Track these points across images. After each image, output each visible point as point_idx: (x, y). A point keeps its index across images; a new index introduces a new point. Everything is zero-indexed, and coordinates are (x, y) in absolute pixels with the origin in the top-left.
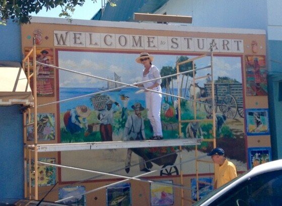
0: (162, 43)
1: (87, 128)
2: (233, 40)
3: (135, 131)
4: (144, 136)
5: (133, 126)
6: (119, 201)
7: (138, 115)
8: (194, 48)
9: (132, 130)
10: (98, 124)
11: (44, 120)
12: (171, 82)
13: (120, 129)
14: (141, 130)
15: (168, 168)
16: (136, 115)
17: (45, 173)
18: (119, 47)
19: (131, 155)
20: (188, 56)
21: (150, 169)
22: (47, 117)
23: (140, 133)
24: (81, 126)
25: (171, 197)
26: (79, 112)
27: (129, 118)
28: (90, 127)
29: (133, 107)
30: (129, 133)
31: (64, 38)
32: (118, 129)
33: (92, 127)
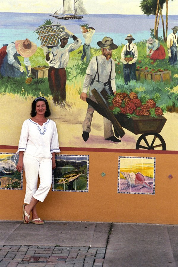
1: (30, 73)
3: (100, 80)
5: (97, 71)
6: (70, 179)
7: (106, 56)
9: (97, 79)
10: (45, 67)
12: (165, 5)
13: (79, 77)
14: (110, 79)
15: (150, 138)
16: (104, 57)
19: (92, 115)
21: (120, 139)
23: (108, 83)
24: (22, 69)
26: (20, 49)
27: (93, 60)
28: (35, 72)
29: (99, 43)
32: (76, 77)
33: (37, 71)
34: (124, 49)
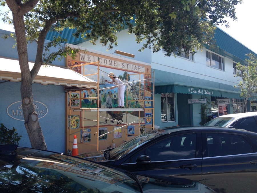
0: (119, 65)
2: (142, 67)
4: (112, 107)
5: (108, 101)
8: (129, 69)
9: (108, 103)
10: (96, 100)
11: (75, 97)
13: (104, 103)
15: (120, 121)
16: (109, 97)
17: (75, 122)
18: (104, 64)
19: (107, 114)
20: (128, 72)
22: (76, 95)
23: (111, 105)
24: (89, 100)
25: (121, 134)
26: (89, 93)
27: (107, 98)
28: (93, 101)
29: (108, 93)
30: (107, 105)
31: (84, 57)
32: (103, 103)
33: (94, 101)
34: (114, 95)
